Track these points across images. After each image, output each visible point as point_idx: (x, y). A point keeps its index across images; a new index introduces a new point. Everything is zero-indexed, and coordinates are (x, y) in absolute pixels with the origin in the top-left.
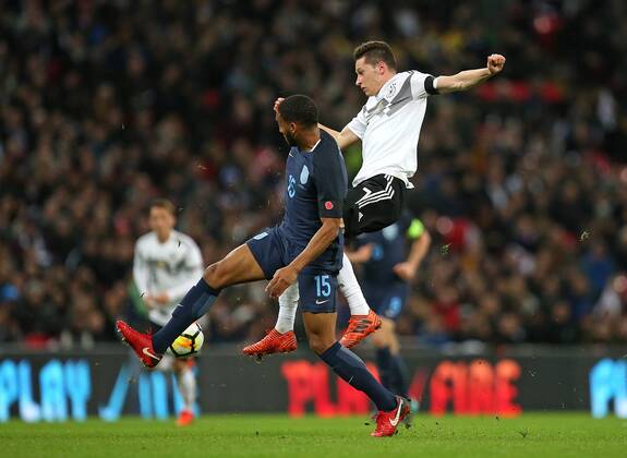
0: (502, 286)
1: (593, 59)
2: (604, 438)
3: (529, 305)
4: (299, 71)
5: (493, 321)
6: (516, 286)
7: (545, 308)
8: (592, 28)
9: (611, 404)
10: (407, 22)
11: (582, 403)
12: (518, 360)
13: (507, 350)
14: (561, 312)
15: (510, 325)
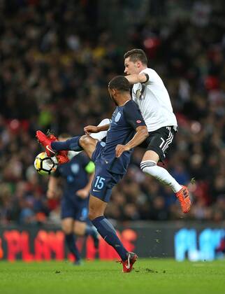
0: (126, 189)
1: (177, 63)
2: (182, 272)
3: (141, 199)
4: (13, 70)
5: (121, 208)
6: (134, 189)
7: (150, 201)
8: (176, 45)
9: (186, 254)
10: (73, 42)
11: (171, 253)
12: (134, 230)
13: (129, 224)
14: (159, 202)
15: (131, 210)
